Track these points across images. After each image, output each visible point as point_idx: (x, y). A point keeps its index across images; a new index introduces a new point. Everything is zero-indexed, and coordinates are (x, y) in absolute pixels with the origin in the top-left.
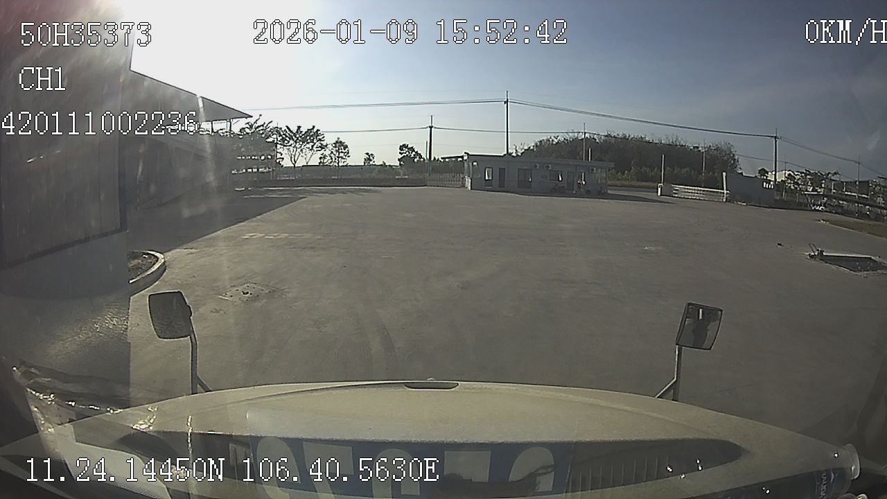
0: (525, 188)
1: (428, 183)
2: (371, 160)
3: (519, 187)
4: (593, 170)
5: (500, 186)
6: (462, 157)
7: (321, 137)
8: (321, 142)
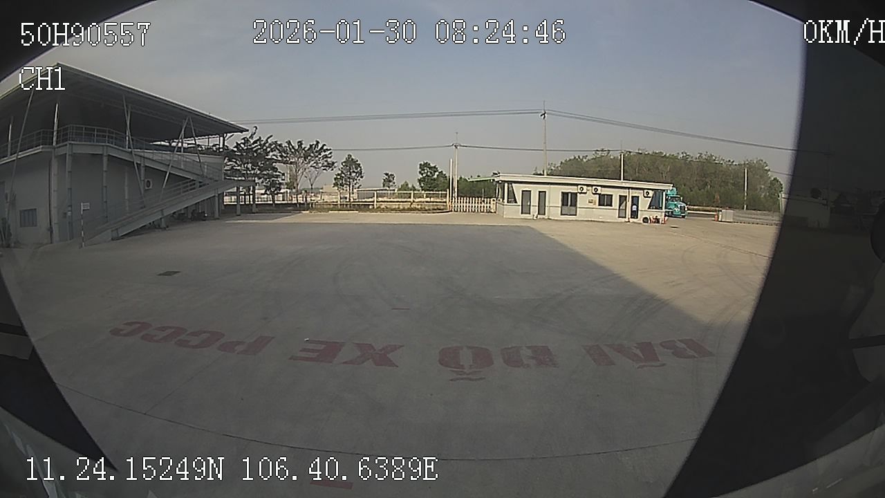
0: (568, 215)
3: (562, 214)
5: (539, 214)
7: (327, 153)
8: (329, 160)
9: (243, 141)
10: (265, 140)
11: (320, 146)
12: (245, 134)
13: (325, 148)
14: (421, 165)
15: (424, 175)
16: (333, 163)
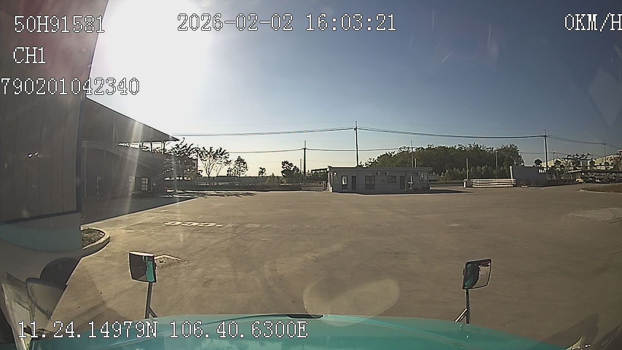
0: (370, 189)
1: (303, 188)
2: (263, 173)
3: (366, 189)
4: (418, 173)
5: (353, 189)
6: (326, 169)
7: (226, 155)
8: (227, 159)
9: (176, 147)
10: (188, 146)
11: (222, 151)
12: (177, 142)
13: (225, 152)
14: (283, 162)
15: (285, 168)
16: (231, 161)
